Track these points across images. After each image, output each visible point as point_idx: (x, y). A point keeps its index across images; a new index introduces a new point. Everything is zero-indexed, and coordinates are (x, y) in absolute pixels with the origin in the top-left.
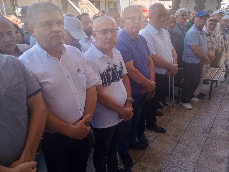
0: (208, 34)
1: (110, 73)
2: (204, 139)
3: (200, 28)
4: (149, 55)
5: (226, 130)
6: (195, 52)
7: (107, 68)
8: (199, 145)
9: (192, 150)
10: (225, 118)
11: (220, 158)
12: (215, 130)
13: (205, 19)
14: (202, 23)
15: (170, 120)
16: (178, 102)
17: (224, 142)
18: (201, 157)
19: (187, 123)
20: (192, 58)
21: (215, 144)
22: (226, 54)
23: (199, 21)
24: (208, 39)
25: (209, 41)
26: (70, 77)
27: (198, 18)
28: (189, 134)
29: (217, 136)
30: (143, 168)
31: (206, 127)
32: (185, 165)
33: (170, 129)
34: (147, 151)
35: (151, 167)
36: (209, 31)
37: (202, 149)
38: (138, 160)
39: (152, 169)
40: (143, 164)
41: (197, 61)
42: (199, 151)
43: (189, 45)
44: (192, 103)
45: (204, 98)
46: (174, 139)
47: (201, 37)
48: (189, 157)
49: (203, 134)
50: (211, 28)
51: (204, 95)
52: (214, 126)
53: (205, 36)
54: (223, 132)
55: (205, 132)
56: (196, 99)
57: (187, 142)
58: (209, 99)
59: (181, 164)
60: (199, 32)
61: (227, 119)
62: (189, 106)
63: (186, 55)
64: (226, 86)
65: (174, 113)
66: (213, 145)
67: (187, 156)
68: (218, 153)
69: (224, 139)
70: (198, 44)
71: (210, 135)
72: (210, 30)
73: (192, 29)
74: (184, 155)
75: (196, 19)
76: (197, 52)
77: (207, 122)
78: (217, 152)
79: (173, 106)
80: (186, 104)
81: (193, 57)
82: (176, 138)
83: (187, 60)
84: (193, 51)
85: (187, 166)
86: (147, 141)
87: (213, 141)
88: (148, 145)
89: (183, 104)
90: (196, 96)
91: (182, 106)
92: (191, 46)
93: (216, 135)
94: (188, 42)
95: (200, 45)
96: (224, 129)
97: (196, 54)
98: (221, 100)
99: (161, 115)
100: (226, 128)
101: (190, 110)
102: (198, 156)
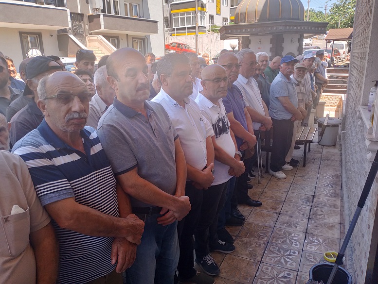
0: (297, 83)
1: (221, 124)
2: (308, 208)
3: (287, 76)
4: (245, 106)
5: (332, 197)
6: (285, 105)
7: (218, 119)
8: (304, 215)
9: (297, 220)
10: (328, 185)
11: (331, 225)
12: (319, 199)
13: (293, 65)
14: (289, 70)
15: (263, 192)
16: (267, 172)
17: (331, 209)
18: (309, 225)
19: (285, 194)
20: (281, 113)
21: (322, 211)
22: (315, 110)
23: (286, 68)
24: (297, 88)
25: (299, 91)
26: (195, 125)
27: (285, 64)
28: (290, 205)
29: (323, 204)
30: (246, 243)
31: (307, 196)
32: (293, 235)
33: (266, 202)
34: (245, 226)
35: (255, 241)
36: (298, 79)
37: (309, 218)
38: (237, 236)
39: (257, 243)
40: (245, 240)
41: (287, 117)
42: (305, 221)
43: (277, 97)
44: (285, 171)
45: (298, 165)
46: (274, 211)
47: (290, 87)
48: (296, 227)
49: (306, 203)
50: (300, 75)
51: (297, 162)
52: (317, 194)
53: (294, 85)
54: (328, 200)
55: (308, 201)
56: (288, 167)
57: (289, 213)
58: (304, 166)
59: (289, 235)
60: (287, 81)
61: (329, 185)
62: (282, 175)
63: (273, 109)
64: (321, 150)
65: (266, 184)
66: (320, 213)
67: (293, 226)
68: (327, 221)
69: (331, 206)
70: (288, 95)
71: (313, 204)
72: (298, 77)
73: (279, 78)
74: (290, 226)
75: (282, 65)
76: (286, 105)
77: (308, 191)
78: (325, 219)
79: (262, 176)
80: (278, 172)
81: (282, 111)
82: (276, 210)
83: (275, 116)
84: (282, 104)
85: (296, 235)
86: (242, 215)
87: (319, 209)
88: (244, 219)
89: (274, 173)
90: (288, 163)
91: (273, 175)
92: (279, 98)
93: (321, 203)
94: (275, 93)
95: (290, 97)
96: (329, 197)
97: (286, 108)
98: (319, 166)
99: (251, 188)
100: (331, 195)
101: (284, 180)
102: (306, 225)
